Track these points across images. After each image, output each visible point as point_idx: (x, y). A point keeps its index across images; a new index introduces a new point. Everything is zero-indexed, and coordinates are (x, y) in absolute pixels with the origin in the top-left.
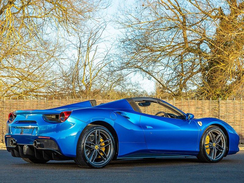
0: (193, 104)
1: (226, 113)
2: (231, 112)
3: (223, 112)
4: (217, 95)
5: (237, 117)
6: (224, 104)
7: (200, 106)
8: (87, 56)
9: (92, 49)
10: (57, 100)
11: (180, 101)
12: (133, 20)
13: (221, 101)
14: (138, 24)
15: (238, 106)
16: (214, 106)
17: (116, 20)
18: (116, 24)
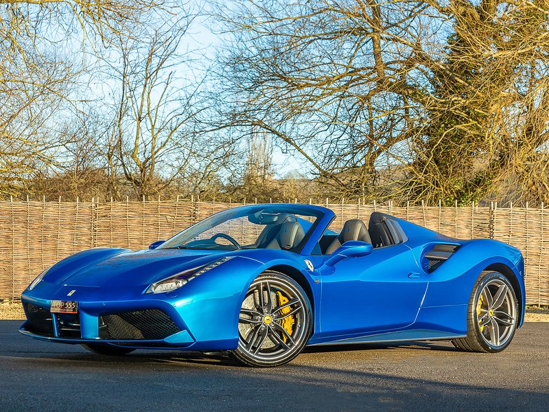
0: (432, 215)
1: (507, 237)
2: (520, 235)
3: (501, 235)
4: (457, 193)
5: (533, 246)
6: (503, 215)
7: (448, 221)
8: (145, 98)
9: (159, 81)
10: (119, 204)
11: (404, 209)
12: (257, 13)
13: (496, 208)
14: (267, 24)
15: (535, 220)
16: (480, 221)
17: (217, 11)
18: (216, 21)
